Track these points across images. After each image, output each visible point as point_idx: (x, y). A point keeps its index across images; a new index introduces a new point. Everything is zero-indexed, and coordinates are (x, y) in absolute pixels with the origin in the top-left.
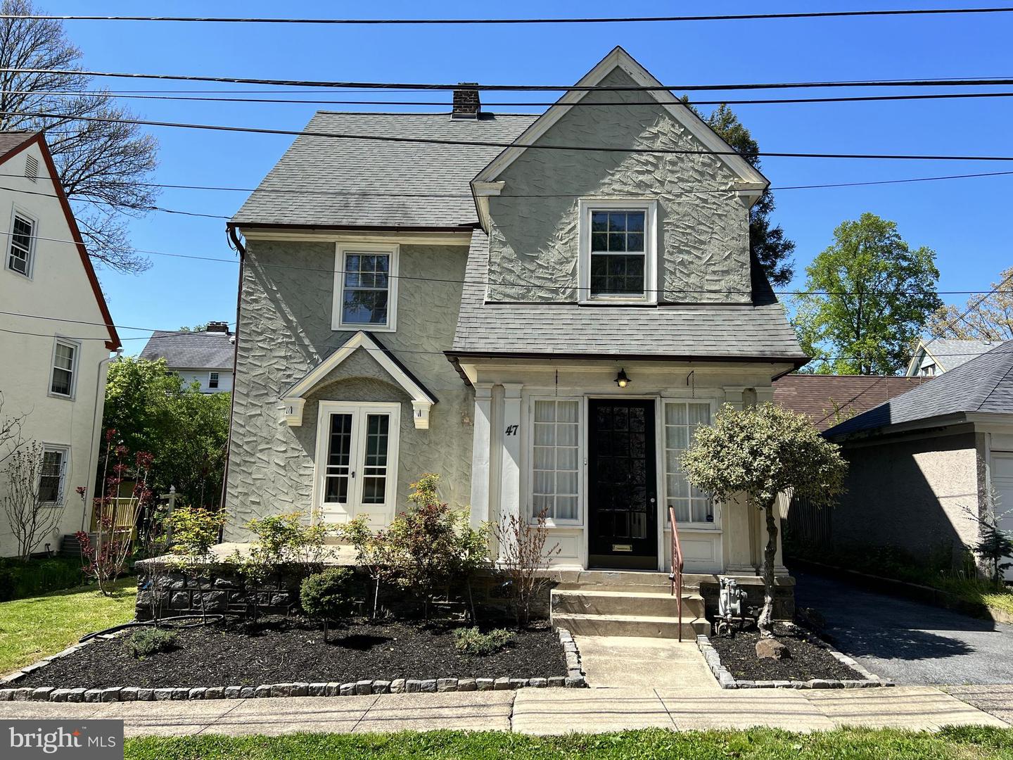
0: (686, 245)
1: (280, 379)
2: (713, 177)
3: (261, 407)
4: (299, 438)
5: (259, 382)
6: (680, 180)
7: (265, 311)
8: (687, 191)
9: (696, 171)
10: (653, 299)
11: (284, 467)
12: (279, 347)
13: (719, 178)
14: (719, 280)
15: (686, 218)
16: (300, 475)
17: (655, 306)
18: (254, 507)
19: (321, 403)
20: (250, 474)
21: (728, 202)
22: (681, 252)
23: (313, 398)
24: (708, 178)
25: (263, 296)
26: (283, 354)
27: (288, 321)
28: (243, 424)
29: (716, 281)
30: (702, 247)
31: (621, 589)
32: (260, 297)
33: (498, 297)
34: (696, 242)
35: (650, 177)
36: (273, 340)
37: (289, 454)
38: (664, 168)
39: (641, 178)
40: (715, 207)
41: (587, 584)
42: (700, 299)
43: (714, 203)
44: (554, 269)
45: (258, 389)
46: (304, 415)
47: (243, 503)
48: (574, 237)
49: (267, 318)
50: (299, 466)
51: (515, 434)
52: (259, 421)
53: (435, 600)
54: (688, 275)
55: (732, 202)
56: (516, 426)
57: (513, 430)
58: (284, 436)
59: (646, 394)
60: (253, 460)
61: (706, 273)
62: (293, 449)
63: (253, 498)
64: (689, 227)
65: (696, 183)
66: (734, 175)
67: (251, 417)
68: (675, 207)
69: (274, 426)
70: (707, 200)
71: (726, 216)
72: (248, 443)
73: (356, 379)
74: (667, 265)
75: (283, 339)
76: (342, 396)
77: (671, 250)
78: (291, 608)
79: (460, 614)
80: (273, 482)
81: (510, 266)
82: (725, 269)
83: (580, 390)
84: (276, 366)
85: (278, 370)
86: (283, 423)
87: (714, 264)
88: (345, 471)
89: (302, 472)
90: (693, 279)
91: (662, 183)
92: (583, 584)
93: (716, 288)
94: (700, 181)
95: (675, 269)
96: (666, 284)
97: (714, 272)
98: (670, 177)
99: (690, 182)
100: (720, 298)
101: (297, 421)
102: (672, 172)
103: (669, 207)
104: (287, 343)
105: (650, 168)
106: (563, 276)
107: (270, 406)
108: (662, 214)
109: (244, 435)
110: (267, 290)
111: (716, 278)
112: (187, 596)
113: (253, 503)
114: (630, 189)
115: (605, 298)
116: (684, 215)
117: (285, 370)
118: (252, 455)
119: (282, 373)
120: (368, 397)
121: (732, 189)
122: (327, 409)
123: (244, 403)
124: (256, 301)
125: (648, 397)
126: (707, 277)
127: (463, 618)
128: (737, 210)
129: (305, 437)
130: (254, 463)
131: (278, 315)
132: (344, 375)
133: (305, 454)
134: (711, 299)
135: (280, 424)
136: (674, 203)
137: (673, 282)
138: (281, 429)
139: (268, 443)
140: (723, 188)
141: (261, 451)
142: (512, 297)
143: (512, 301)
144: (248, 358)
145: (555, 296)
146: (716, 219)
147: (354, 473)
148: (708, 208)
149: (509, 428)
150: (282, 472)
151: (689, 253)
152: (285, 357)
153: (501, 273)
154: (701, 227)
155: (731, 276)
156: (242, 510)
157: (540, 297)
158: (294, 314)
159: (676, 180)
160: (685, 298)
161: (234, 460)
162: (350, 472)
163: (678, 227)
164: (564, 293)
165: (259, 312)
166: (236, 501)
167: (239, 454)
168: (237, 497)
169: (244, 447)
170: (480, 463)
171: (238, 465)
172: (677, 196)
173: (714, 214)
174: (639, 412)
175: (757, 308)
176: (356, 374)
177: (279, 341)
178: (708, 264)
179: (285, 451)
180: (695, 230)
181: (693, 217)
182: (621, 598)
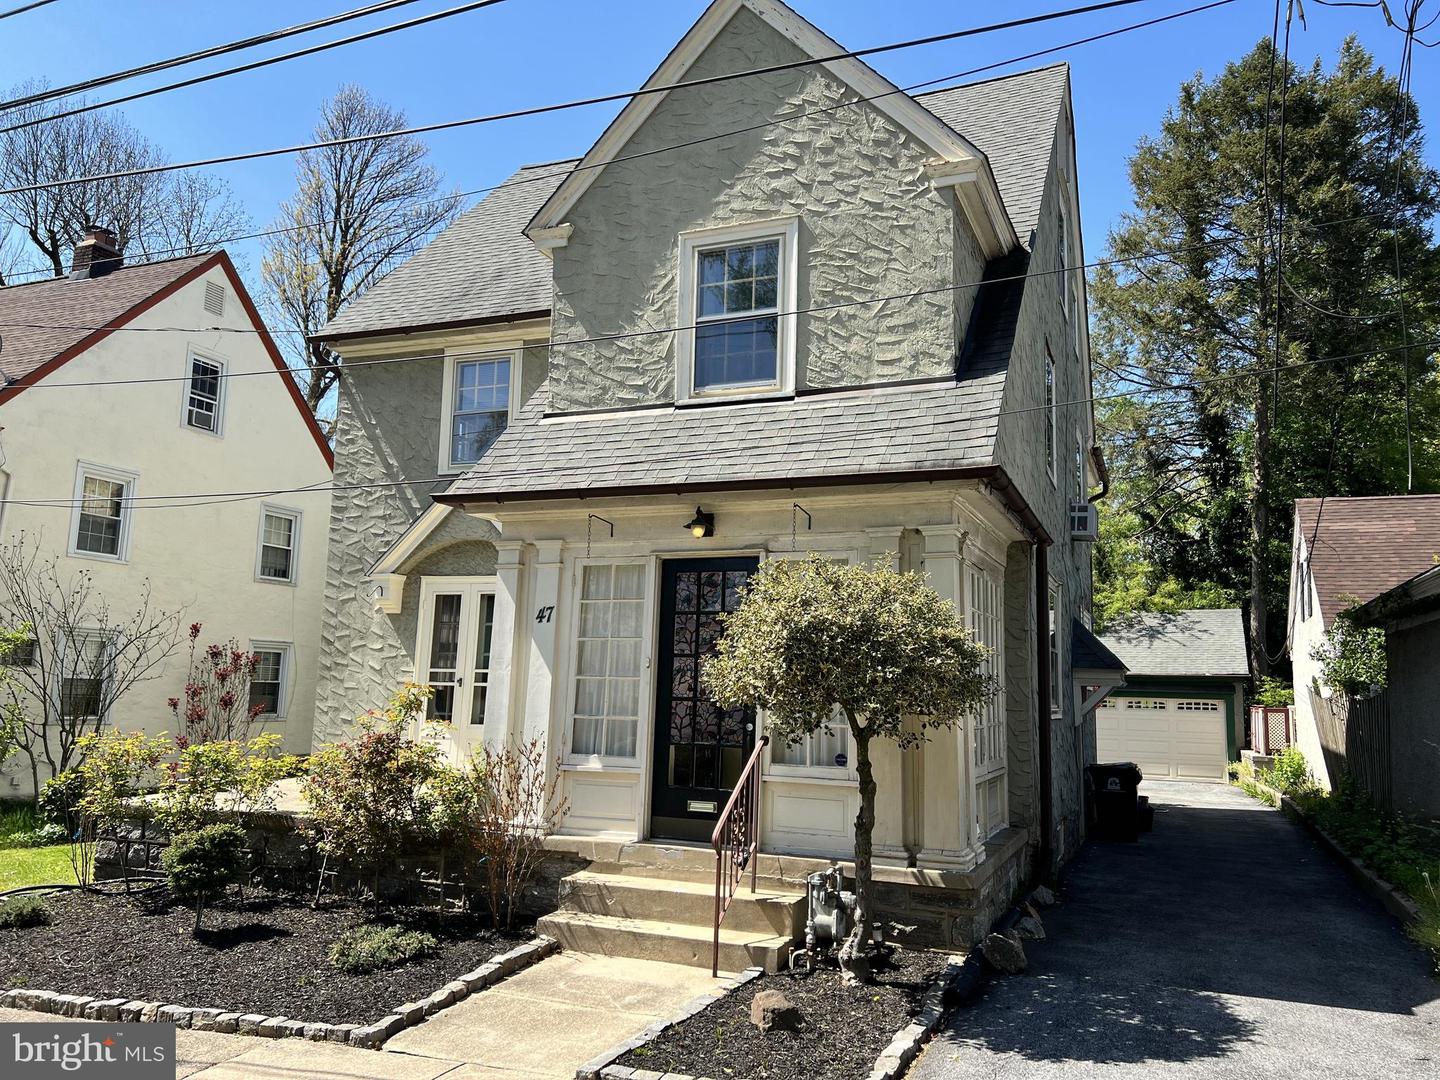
0: (845, 287)
1: (377, 548)
2: (893, 162)
3: (356, 587)
4: (397, 630)
5: (353, 553)
6: (838, 176)
7: (362, 454)
8: (848, 194)
9: (865, 156)
10: (790, 390)
11: (379, 672)
12: (377, 503)
13: (903, 164)
14: (899, 342)
15: (847, 241)
16: (398, 683)
17: (791, 398)
18: (345, 728)
19: (425, 580)
20: (342, 681)
21: (918, 202)
22: (836, 300)
23: (414, 572)
24: (884, 166)
25: (360, 434)
26: (381, 513)
27: (388, 466)
28: (334, 612)
29: (894, 343)
30: (871, 287)
31: (683, 876)
32: (357, 436)
33: (562, 405)
34: (861, 281)
35: (789, 179)
36: (370, 493)
37: (385, 654)
38: (812, 161)
39: (775, 184)
40: (894, 214)
41: (633, 866)
42: (866, 379)
43: (894, 208)
44: (642, 351)
45: (353, 563)
46: (404, 597)
47: (333, 721)
48: (671, 298)
49: (364, 464)
50: (396, 670)
51: (548, 621)
52: (352, 608)
53: (424, 877)
54: (848, 340)
55: (924, 202)
56: (551, 608)
57: (547, 613)
58: (381, 628)
59: (746, 547)
60: (345, 662)
61: (877, 333)
62: (390, 645)
63: (344, 716)
64: (851, 255)
65: (865, 178)
66: (928, 151)
67: (345, 602)
68: (829, 225)
69: (369, 614)
70: (882, 203)
71: (913, 227)
72: (340, 638)
73: (467, 543)
74: (814, 326)
75: (381, 491)
76: (448, 570)
77: (820, 299)
78: (253, 876)
79: (456, 902)
80: (367, 692)
81: (578, 355)
82: (909, 320)
83: (646, 546)
84: (373, 531)
85: (376, 535)
86: (379, 611)
87: (891, 315)
88: (451, 677)
89: (400, 679)
90: (855, 346)
91: (807, 187)
92: (627, 866)
93: (895, 355)
94: (870, 174)
95: (826, 331)
96: (812, 358)
97: (891, 329)
98: (824, 175)
99: (854, 178)
100: (900, 372)
101: (394, 605)
102: (825, 165)
103: (817, 226)
104: (387, 497)
105: (789, 165)
106: (655, 363)
107: (365, 586)
108: (806, 238)
109: (335, 628)
110: (366, 426)
111: (893, 339)
112: (143, 850)
113: (345, 721)
114: (756, 205)
115: (716, 392)
116: (843, 237)
117: (382, 535)
118: (344, 655)
119: (380, 539)
120: (481, 568)
121: (924, 178)
122: (433, 586)
123: (336, 583)
124: (352, 441)
125: (748, 552)
126: (879, 339)
127: (460, 907)
128: (932, 213)
129: (405, 629)
130: (347, 666)
131: (377, 458)
132: (446, 540)
133: (404, 652)
134: (883, 376)
135: (377, 611)
136: (826, 218)
137: (823, 353)
138: (377, 617)
139: (362, 638)
140: (909, 178)
141: (355, 649)
142: (585, 405)
143: (585, 409)
144: (341, 520)
145: (641, 395)
146: (897, 236)
147: (461, 679)
148: (882, 218)
149: (542, 611)
150: (377, 679)
151: (850, 301)
152: (383, 517)
153: (566, 367)
154: (871, 253)
155: (920, 333)
156: (332, 731)
157: (621, 400)
158: (396, 455)
159: (831, 179)
160: (841, 378)
161: (324, 662)
162: (457, 678)
163: (832, 258)
164: (654, 390)
165: (355, 457)
166: (325, 719)
167: (330, 654)
168: (326, 713)
169: (336, 644)
170: (498, 667)
171: (329, 669)
172: (832, 205)
173: (892, 227)
174: (740, 576)
175: (965, 383)
176: (461, 536)
177: (377, 495)
178: (881, 316)
179: (381, 650)
180: (860, 261)
181: (858, 238)
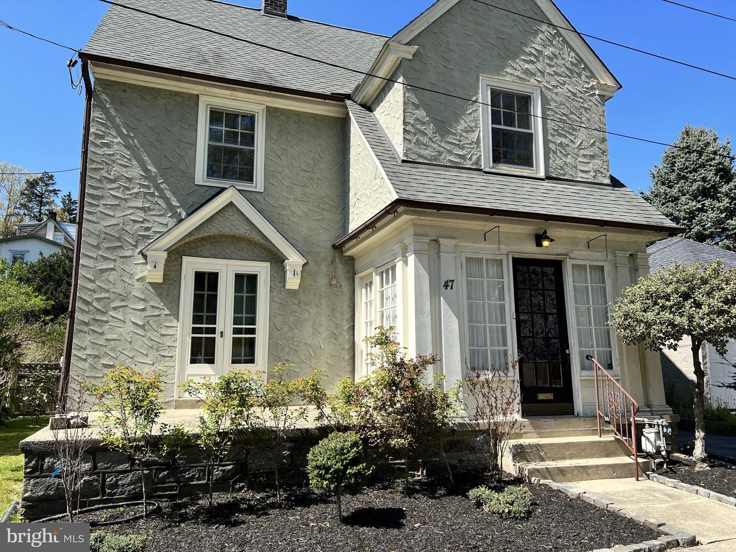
0: (563, 129)
1: (137, 231)
2: (579, 75)
3: (115, 260)
4: (160, 295)
5: (112, 233)
6: (556, 73)
7: (118, 157)
8: (561, 84)
9: (567, 68)
10: (542, 174)
11: (142, 327)
12: (135, 197)
13: (583, 77)
14: (588, 163)
15: (562, 107)
16: (162, 335)
17: (543, 180)
18: (106, 371)
19: (185, 259)
20: (102, 334)
21: (591, 98)
22: (560, 135)
23: (176, 254)
24: (575, 75)
25: (116, 141)
26: (140, 205)
27: (146, 170)
28: (93, 278)
29: (586, 163)
30: (574, 133)
32: (113, 142)
33: (414, 157)
34: (569, 129)
35: (533, 67)
36: (128, 189)
37: (148, 313)
38: (544, 61)
39: (526, 66)
40: (581, 100)
41: (528, 433)
42: (576, 177)
43: (581, 98)
44: (461, 136)
45: (110, 241)
46: (165, 270)
47: (93, 367)
48: (477, 110)
49: (121, 165)
50: (160, 325)
51: (452, 288)
52: (112, 276)
53: (392, 460)
54: (566, 156)
55: (593, 99)
56: (453, 281)
57: (450, 284)
58: (143, 293)
59: (558, 255)
60: (105, 319)
61: (578, 156)
62: (153, 307)
63: (105, 361)
64: (565, 115)
65: (567, 79)
66: (593, 76)
67: (103, 271)
68: (554, 96)
69: (130, 282)
70: (576, 94)
71: (589, 109)
72: (98, 300)
73: (222, 236)
74: (551, 145)
75: (140, 188)
76: (207, 254)
77: (553, 132)
79: (416, 473)
80: (130, 343)
81: (423, 128)
82: (591, 153)
83: (504, 248)
84: (132, 217)
85: (135, 221)
86: (141, 280)
87: (584, 149)
88: (213, 331)
89: (163, 332)
90: (569, 160)
91: (542, 73)
92: (525, 433)
93: (586, 169)
94: (570, 77)
95: (556, 149)
96: (551, 161)
97: (584, 156)
98: (548, 70)
99: (563, 77)
100: (589, 177)
101: (158, 276)
102: (550, 66)
103: (549, 95)
104: (145, 194)
105: (532, 58)
106: (469, 144)
107: (125, 260)
108: (545, 102)
109: (94, 291)
110: (120, 134)
111: (585, 160)
112: (97, 481)
113: (106, 366)
114: (518, 73)
115: (504, 168)
116: (560, 104)
117: (142, 222)
118: (104, 313)
119: (139, 225)
120: (235, 255)
121: (593, 88)
122: (191, 265)
123: (94, 255)
124: (107, 145)
125: (559, 258)
126: (579, 159)
127: (419, 476)
128: (597, 106)
129: (167, 295)
130: (107, 322)
131: (134, 162)
132: (212, 230)
133: (167, 312)
134: (583, 178)
135: (138, 280)
136: (552, 92)
137: (556, 160)
138: (138, 285)
139: (122, 300)
140: (586, 86)
141: (115, 309)
142: (426, 158)
143: (426, 161)
144: (98, 206)
145: (462, 161)
146: (582, 110)
147: (222, 333)
148: (577, 101)
149: (446, 282)
150: (141, 332)
151: (566, 137)
152: (142, 209)
153: (415, 134)
154: (573, 116)
155: (596, 161)
156: (92, 374)
157: (450, 161)
158: (154, 163)
159: (553, 73)
160: (564, 175)
161: (82, 319)
162: (218, 331)
163: (556, 113)
164: (470, 159)
165: (112, 158)
166: (81, 364)
167: (87, 312)
168: (85, 360)
169: (95, 304)
170: (421, 316)
171: (87, 324)
172: (556, 87)
173: (581, 106)
174: (550, 271)
175: (616, 189)
176: (226, 231)
177: (136, 190)
178: (579, 148)
179: (144, 310)
180: (569, 119)
181: (567, 107)
182: (568, 443)
